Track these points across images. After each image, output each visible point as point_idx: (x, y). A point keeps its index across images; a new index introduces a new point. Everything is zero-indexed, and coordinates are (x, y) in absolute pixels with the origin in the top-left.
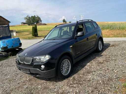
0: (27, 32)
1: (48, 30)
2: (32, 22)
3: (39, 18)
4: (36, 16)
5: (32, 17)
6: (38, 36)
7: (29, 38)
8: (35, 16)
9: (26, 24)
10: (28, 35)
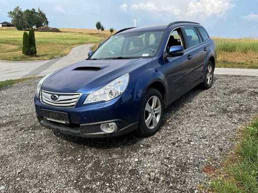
0: (14, 44)
1: (62, 44)
2: (26, 23)
3: (43, 16)
4: (37, 11)
5: (28, 11)
6: (37, 54)
7: (16, 59)
8: (34, 10)
9: (13, 26)
10: (15, 50)
